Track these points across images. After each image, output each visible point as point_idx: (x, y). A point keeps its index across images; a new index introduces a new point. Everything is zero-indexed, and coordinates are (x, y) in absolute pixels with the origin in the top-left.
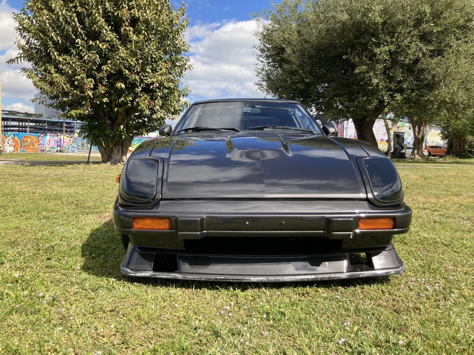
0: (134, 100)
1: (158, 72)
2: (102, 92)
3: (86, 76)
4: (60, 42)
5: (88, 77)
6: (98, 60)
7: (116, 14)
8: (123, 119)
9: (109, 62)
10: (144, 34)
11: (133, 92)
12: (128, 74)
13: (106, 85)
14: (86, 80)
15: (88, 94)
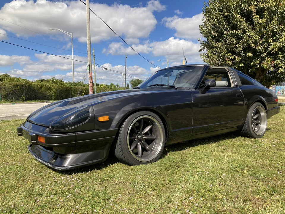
0: (261, 62)
1: (280, 40)
2: (238, 60)
3: (227, 52)
4: (217, 36)
5: (228, 53)
6: (235, 42)
7: (247, 10)
8: (260, 75)
9: (241, 41)
10: (267, 17)
11: (260, 57)
12: (254, 46)
13: (243, 55)
14: (227, 55)
15: (228, 63)
